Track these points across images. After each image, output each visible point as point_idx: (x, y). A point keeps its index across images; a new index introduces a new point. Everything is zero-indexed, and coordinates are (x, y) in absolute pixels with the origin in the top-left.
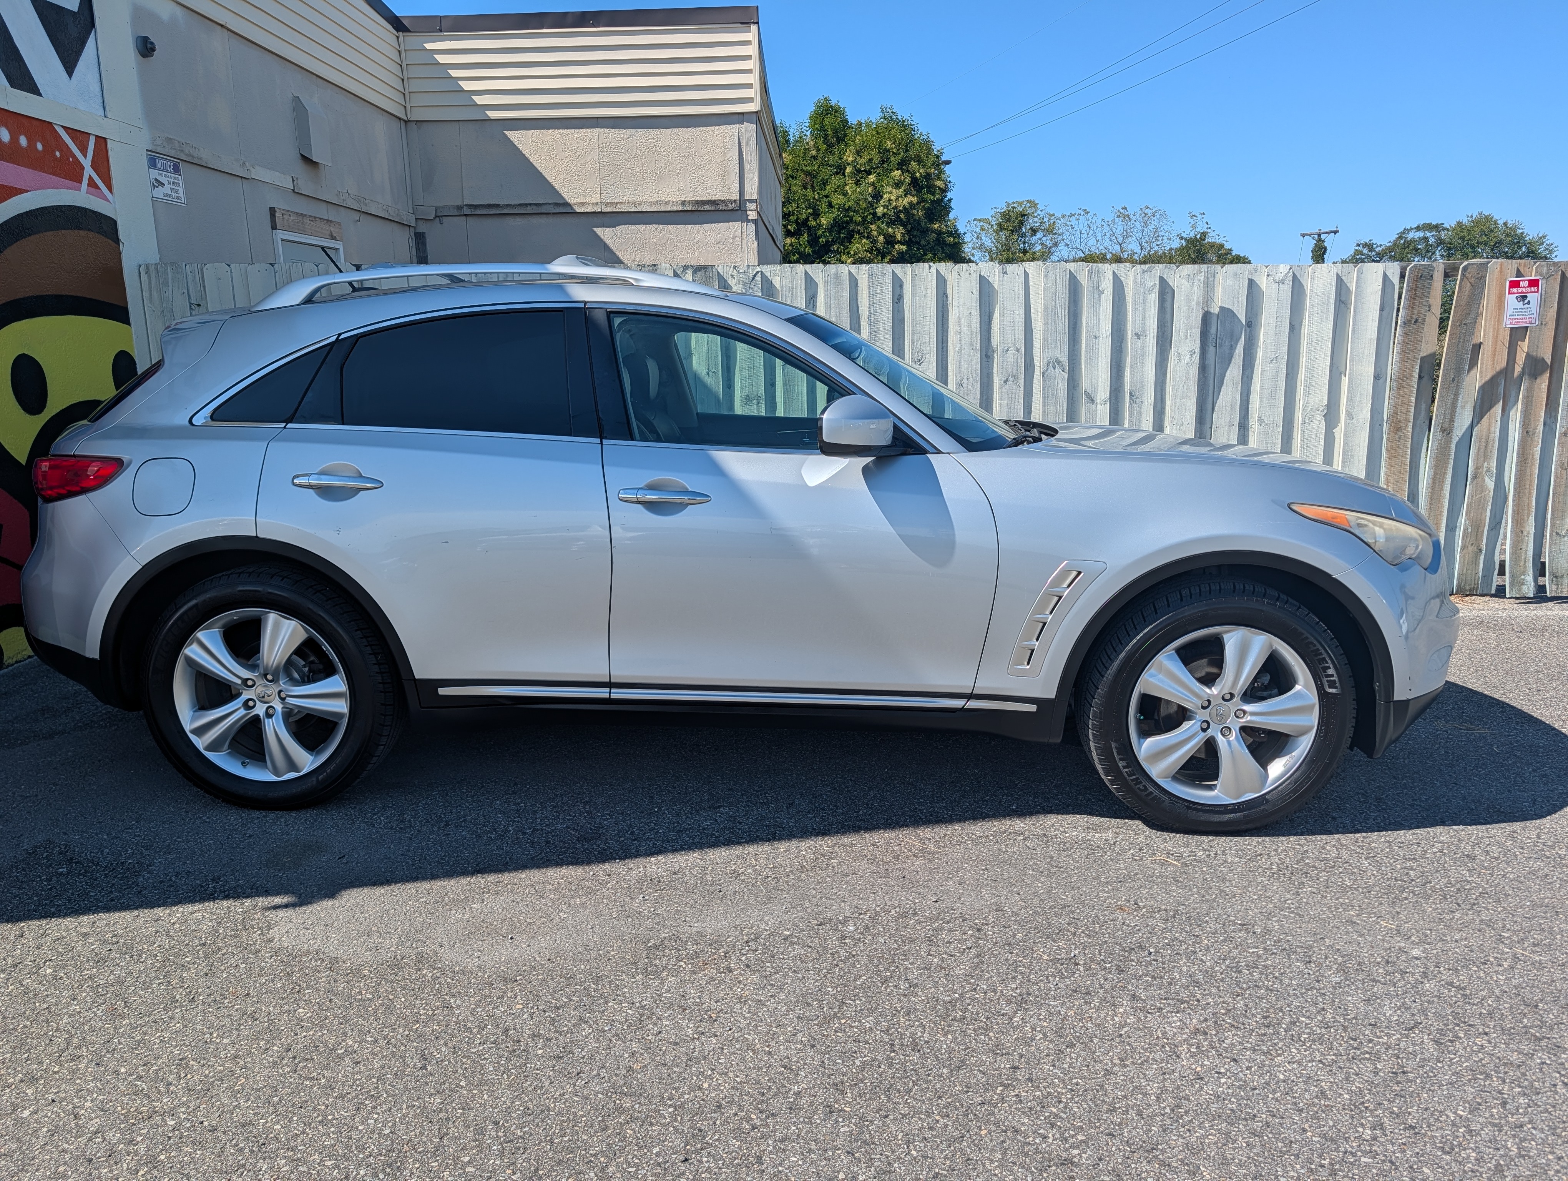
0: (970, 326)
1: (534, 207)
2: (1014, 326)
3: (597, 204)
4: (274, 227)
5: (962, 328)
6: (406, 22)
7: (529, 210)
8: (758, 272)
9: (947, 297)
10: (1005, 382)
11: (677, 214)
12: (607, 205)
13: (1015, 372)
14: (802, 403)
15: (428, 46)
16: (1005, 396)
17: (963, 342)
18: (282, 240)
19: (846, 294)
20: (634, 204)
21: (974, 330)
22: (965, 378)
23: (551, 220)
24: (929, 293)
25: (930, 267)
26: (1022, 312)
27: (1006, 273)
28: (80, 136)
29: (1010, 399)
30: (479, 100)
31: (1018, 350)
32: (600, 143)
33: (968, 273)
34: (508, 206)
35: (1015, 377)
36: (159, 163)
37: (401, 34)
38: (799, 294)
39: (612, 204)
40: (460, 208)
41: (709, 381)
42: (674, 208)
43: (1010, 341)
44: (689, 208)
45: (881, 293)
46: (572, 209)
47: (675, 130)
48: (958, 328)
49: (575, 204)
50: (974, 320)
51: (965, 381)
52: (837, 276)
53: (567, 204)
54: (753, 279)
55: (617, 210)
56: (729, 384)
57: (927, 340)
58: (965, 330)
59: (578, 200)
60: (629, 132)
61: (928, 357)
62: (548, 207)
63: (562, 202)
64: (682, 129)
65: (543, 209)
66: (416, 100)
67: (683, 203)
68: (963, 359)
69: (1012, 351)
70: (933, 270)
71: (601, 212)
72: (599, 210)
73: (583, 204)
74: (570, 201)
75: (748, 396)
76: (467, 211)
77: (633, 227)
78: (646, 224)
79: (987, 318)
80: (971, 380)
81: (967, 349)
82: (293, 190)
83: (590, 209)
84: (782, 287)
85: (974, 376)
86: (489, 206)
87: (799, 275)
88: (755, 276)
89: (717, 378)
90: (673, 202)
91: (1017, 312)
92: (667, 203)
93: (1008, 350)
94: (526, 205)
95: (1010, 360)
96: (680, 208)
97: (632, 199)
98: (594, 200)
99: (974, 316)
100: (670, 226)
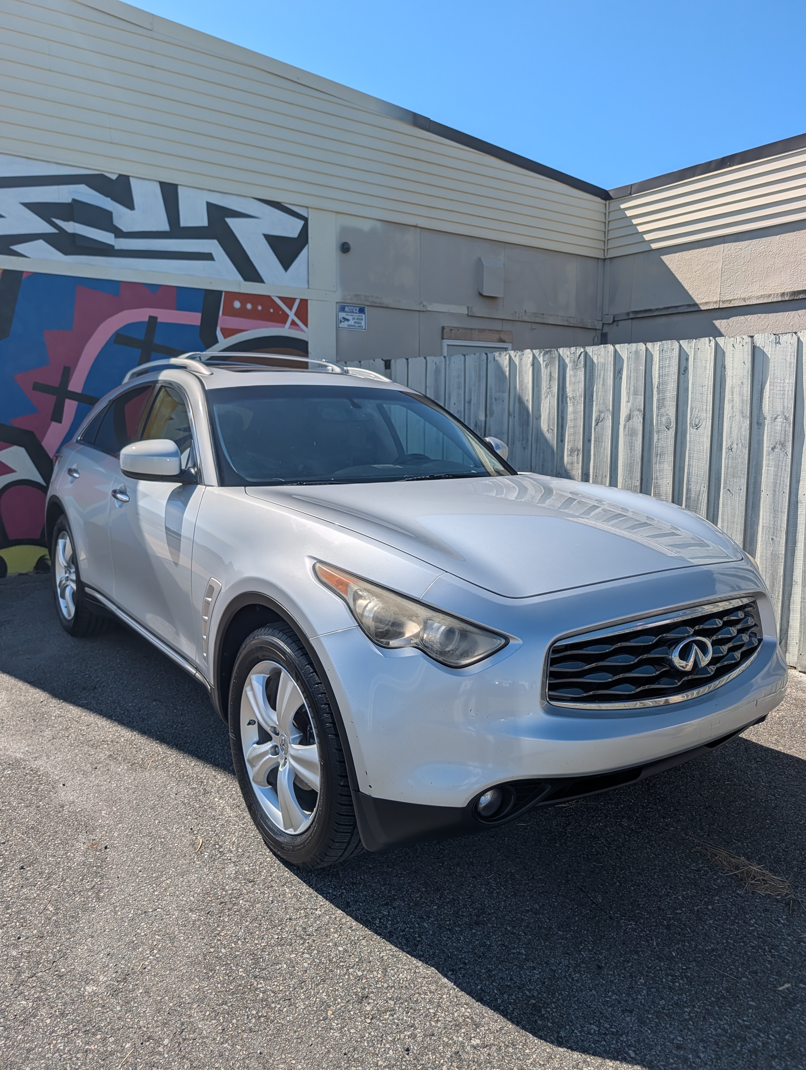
0: (741, 395)
1: (673, 309)
2: (784, 394)
3: (716, 302)
4: (443, 339)
5: (735, 396)
6: (611, 194)
7: (670, 311)
8: (582, 353)
9: (725, 368)
10: (773, 449)
11: (778, 304)
12: (723, 302)
13: (783, 440)
14: (607, 456)
15: (623, 206)
16: (772, 463)
17: (735, 409)
18: (448, 345)
19: (642, 368)
20: (744, 299)
21: (745, 398)
22: (735, 444)
23: (686, 317)
24: (708, 365)
25: (710, 341)
26: (793, 380)
27: (779, 343)
28: (289, 302)
29: (777, 466)
30: (647, 237)
31: (786, 419)
32: (724, 255)
33: (741, 345)
34: (657, 309)
35: (783, 445)
36: (346, 309)
37: (608, 202)
38: (609, 368)
39: (727, 301)
40: (628, 314)
41: (548, 436)
42: (775, 300)
43: (779, 409)
44: (787, 298)
45: (669, 366)
46: (699, 307)
47: (783, 235)
48: (731, 397)
49: (701, 304)
50: (745, 389)
51: (735, 446)
52: (637, 352)
53: (696, 305)
54: (579, 358)
55: (731, 305)
56: (561, 439)
57: (705, 407)
58: (737, 399)
59: (704, 301)
60: (747, 242)
61: (704, 423)
62: (683, 308)
63: (692, 303)
64: (788, 234)
65: (680, 310)
66: (611, 244)
67: (783, 294)
68: (733, 425)
69: (779, 420)
70: (713, 343)
71: (719, 308)
72: (718, 307)
73: (707, 303)
74: (698, 302)
75: (571, 448)
76: (632, 316)
77: (743, 317)
78: (753, 314)
79: (760, 387)
80: (740, 445)
81: (738, 416)
82: (468, 315)
83: (711, 307)
84: (598, 363)
85: (743, 441)
86: (646, 311)
87: (609, 353)
88: (580, 355)
89: (553, 434)
90: (774, 294)
91: (787, 381)
92: (770, 295)
93: (776, 418)
94: (668, 308)
95: (778, 428)
96: (780, 299)
97: (743, 296)
98: (715, 300)
99: (745, 386)
100: (770, 314)
